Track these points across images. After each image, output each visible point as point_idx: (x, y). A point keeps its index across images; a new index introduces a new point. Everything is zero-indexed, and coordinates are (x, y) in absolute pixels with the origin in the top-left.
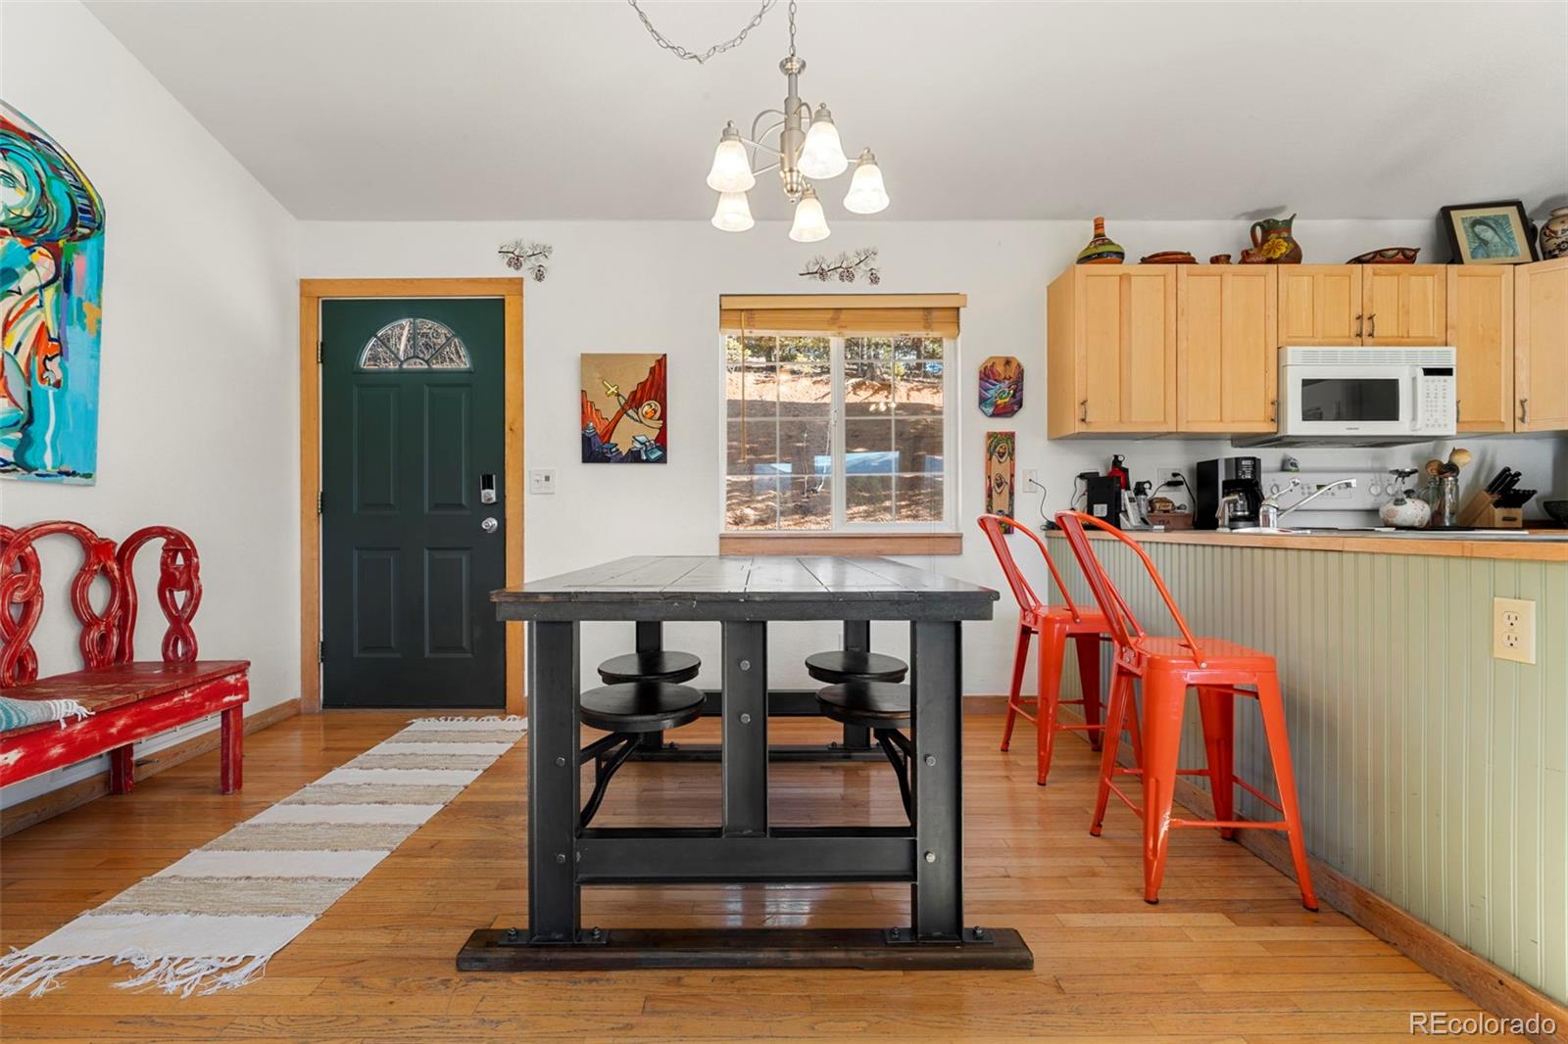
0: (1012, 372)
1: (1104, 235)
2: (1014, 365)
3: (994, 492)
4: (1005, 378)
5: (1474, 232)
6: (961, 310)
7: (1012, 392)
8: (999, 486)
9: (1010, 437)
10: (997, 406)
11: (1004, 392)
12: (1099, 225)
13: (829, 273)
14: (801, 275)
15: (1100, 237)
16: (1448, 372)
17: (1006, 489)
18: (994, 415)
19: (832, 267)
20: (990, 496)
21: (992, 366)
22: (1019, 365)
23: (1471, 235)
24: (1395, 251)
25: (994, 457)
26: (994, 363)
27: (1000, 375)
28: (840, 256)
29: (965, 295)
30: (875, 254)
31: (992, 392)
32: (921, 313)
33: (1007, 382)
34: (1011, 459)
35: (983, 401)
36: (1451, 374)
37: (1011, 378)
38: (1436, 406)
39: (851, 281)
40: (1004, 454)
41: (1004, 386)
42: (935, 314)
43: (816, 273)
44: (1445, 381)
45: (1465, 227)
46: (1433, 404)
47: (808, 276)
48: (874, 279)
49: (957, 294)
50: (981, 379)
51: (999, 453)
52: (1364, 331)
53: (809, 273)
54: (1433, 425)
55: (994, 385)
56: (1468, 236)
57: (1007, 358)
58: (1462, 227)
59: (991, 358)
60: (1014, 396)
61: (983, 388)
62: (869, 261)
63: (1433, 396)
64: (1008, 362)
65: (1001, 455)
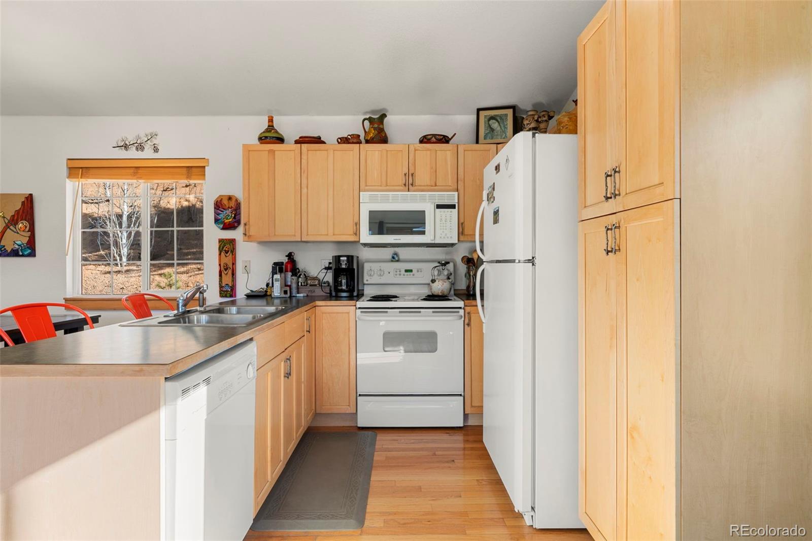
0: (233, 204)
1: (273, 127)
2: (234, 200)
3: (223, 273)
4: (229, 208)
5: (489, 124)
6: (206, 167)
7: (233, 215)
8: (226, 270)
9: (232, 242)
10: (225, 224)
11: (228, 215)
12: (271, 120)
13: (130, 147)
14: (114, 147)
15: (271, 128)
16: (453, 207)
17: (230, 272)
18: (223, 229)
19: (131, 143)
20: (220, 275)
21: (221, 200)
22: (237, 200)
23: (487, 125)
24: (431, 136)
25: (222, 253)
26: (222, 199)
27: (225, 205)
28: (136, 136)
29: (208, 159)
30: (156, 135)
31: (221, 215)
32: (185, 169)
33: (230, 210)
34: (233, 255)
35: (217, 221)
36: (455, 208)
37: (232, 207)
38: (446, 226)
39: (143, 151)
40: (228, 251)
41: (228, 212)
42: (194, 169)
43: (122, 146)
44: (451, 212)
45: (485, 121)
46: (444, 225)
47: (118, 148)
48: (156, 150)
49: (204, 158)
50: (215, 208)
51: (225, 251)
52: (409, 183)
53: (118, 147)
54: (444, 237)
55: (222, 211)
56: (485, 126)
57: (229, 196)
58: (484, 120)
59: (220, 196)
60: (234, 218)
61: (216, 214)
62: (153, 139)
63: (444, 220)
64: (230, 198)
65: (227, 252)
